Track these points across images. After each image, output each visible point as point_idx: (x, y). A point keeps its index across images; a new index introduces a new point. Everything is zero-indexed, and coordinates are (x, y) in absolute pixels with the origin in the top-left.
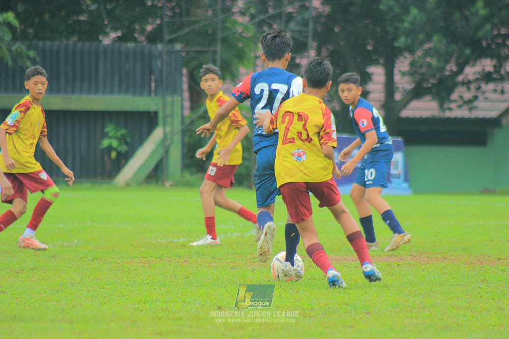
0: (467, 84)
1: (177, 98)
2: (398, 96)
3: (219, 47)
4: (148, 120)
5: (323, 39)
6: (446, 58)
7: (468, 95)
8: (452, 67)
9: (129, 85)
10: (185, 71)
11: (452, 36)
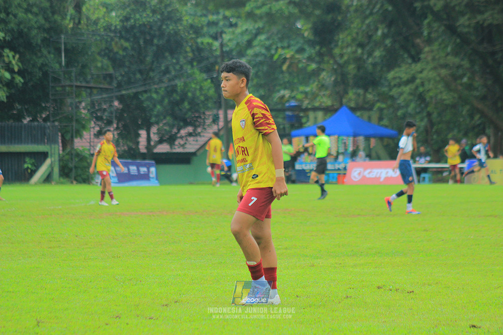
0: (182, 137)
1: (57, 146)
2: (152, 143)
3: (74, 124)
4: (44, 156)
5: (119, 119)
6: (172, 126)
7: (182, 142)
8: (175, 130)
9: (35, 140)
10: (60, 134)
11: (175, 117)
